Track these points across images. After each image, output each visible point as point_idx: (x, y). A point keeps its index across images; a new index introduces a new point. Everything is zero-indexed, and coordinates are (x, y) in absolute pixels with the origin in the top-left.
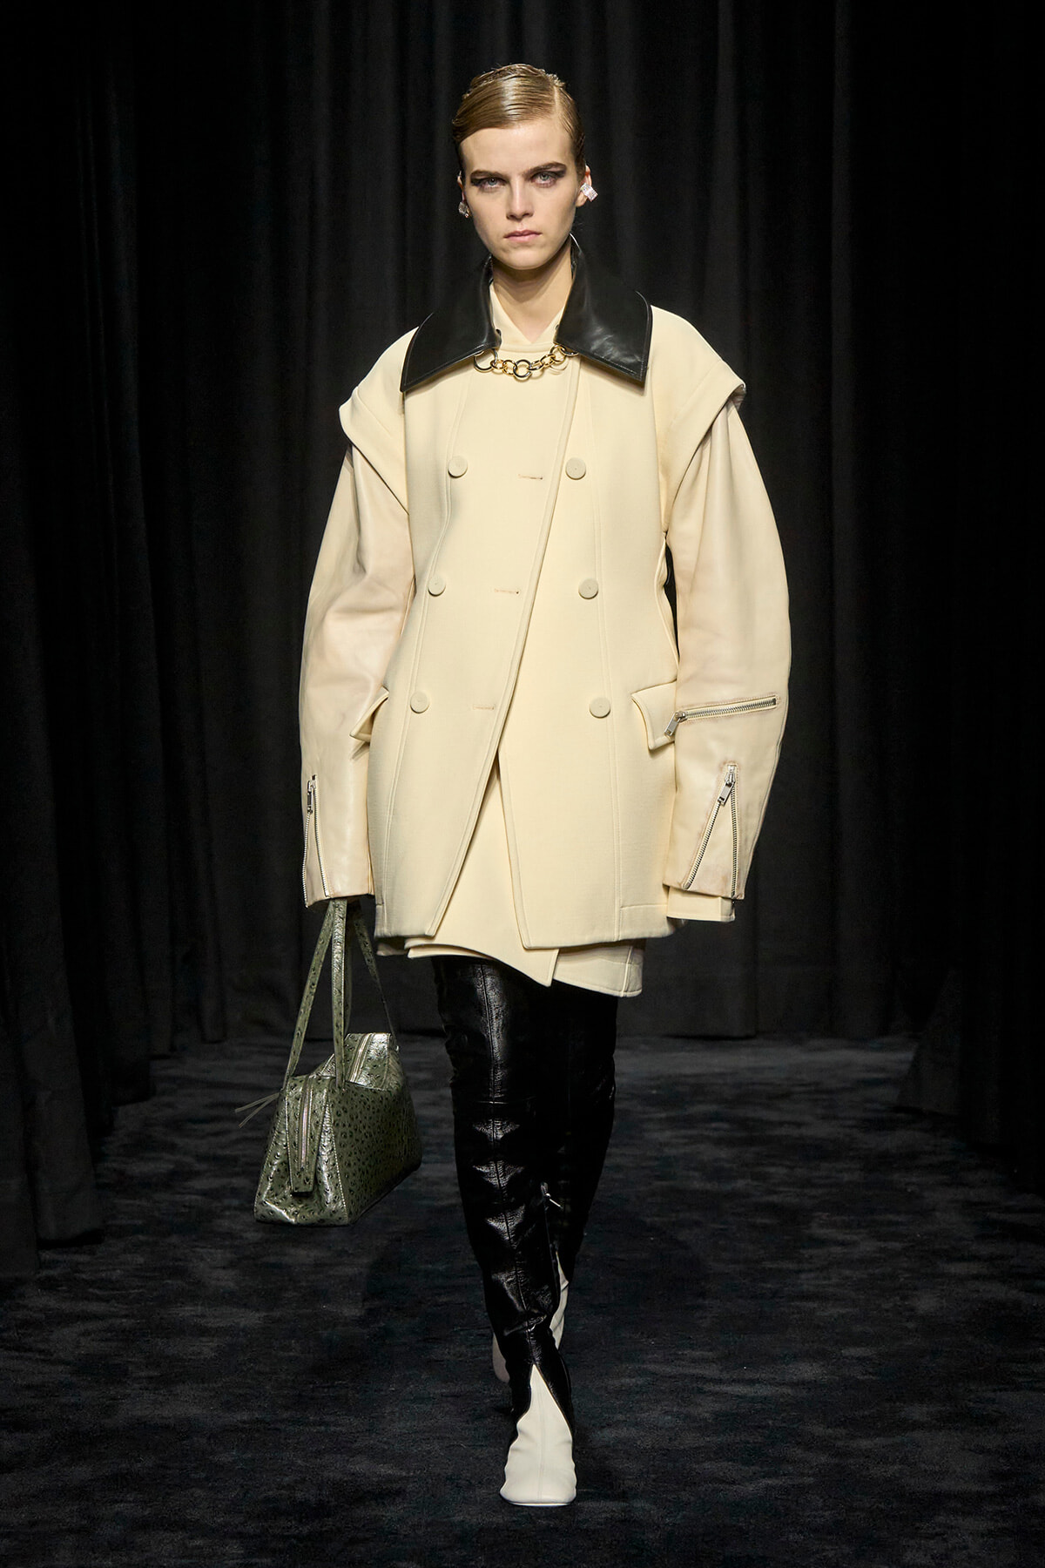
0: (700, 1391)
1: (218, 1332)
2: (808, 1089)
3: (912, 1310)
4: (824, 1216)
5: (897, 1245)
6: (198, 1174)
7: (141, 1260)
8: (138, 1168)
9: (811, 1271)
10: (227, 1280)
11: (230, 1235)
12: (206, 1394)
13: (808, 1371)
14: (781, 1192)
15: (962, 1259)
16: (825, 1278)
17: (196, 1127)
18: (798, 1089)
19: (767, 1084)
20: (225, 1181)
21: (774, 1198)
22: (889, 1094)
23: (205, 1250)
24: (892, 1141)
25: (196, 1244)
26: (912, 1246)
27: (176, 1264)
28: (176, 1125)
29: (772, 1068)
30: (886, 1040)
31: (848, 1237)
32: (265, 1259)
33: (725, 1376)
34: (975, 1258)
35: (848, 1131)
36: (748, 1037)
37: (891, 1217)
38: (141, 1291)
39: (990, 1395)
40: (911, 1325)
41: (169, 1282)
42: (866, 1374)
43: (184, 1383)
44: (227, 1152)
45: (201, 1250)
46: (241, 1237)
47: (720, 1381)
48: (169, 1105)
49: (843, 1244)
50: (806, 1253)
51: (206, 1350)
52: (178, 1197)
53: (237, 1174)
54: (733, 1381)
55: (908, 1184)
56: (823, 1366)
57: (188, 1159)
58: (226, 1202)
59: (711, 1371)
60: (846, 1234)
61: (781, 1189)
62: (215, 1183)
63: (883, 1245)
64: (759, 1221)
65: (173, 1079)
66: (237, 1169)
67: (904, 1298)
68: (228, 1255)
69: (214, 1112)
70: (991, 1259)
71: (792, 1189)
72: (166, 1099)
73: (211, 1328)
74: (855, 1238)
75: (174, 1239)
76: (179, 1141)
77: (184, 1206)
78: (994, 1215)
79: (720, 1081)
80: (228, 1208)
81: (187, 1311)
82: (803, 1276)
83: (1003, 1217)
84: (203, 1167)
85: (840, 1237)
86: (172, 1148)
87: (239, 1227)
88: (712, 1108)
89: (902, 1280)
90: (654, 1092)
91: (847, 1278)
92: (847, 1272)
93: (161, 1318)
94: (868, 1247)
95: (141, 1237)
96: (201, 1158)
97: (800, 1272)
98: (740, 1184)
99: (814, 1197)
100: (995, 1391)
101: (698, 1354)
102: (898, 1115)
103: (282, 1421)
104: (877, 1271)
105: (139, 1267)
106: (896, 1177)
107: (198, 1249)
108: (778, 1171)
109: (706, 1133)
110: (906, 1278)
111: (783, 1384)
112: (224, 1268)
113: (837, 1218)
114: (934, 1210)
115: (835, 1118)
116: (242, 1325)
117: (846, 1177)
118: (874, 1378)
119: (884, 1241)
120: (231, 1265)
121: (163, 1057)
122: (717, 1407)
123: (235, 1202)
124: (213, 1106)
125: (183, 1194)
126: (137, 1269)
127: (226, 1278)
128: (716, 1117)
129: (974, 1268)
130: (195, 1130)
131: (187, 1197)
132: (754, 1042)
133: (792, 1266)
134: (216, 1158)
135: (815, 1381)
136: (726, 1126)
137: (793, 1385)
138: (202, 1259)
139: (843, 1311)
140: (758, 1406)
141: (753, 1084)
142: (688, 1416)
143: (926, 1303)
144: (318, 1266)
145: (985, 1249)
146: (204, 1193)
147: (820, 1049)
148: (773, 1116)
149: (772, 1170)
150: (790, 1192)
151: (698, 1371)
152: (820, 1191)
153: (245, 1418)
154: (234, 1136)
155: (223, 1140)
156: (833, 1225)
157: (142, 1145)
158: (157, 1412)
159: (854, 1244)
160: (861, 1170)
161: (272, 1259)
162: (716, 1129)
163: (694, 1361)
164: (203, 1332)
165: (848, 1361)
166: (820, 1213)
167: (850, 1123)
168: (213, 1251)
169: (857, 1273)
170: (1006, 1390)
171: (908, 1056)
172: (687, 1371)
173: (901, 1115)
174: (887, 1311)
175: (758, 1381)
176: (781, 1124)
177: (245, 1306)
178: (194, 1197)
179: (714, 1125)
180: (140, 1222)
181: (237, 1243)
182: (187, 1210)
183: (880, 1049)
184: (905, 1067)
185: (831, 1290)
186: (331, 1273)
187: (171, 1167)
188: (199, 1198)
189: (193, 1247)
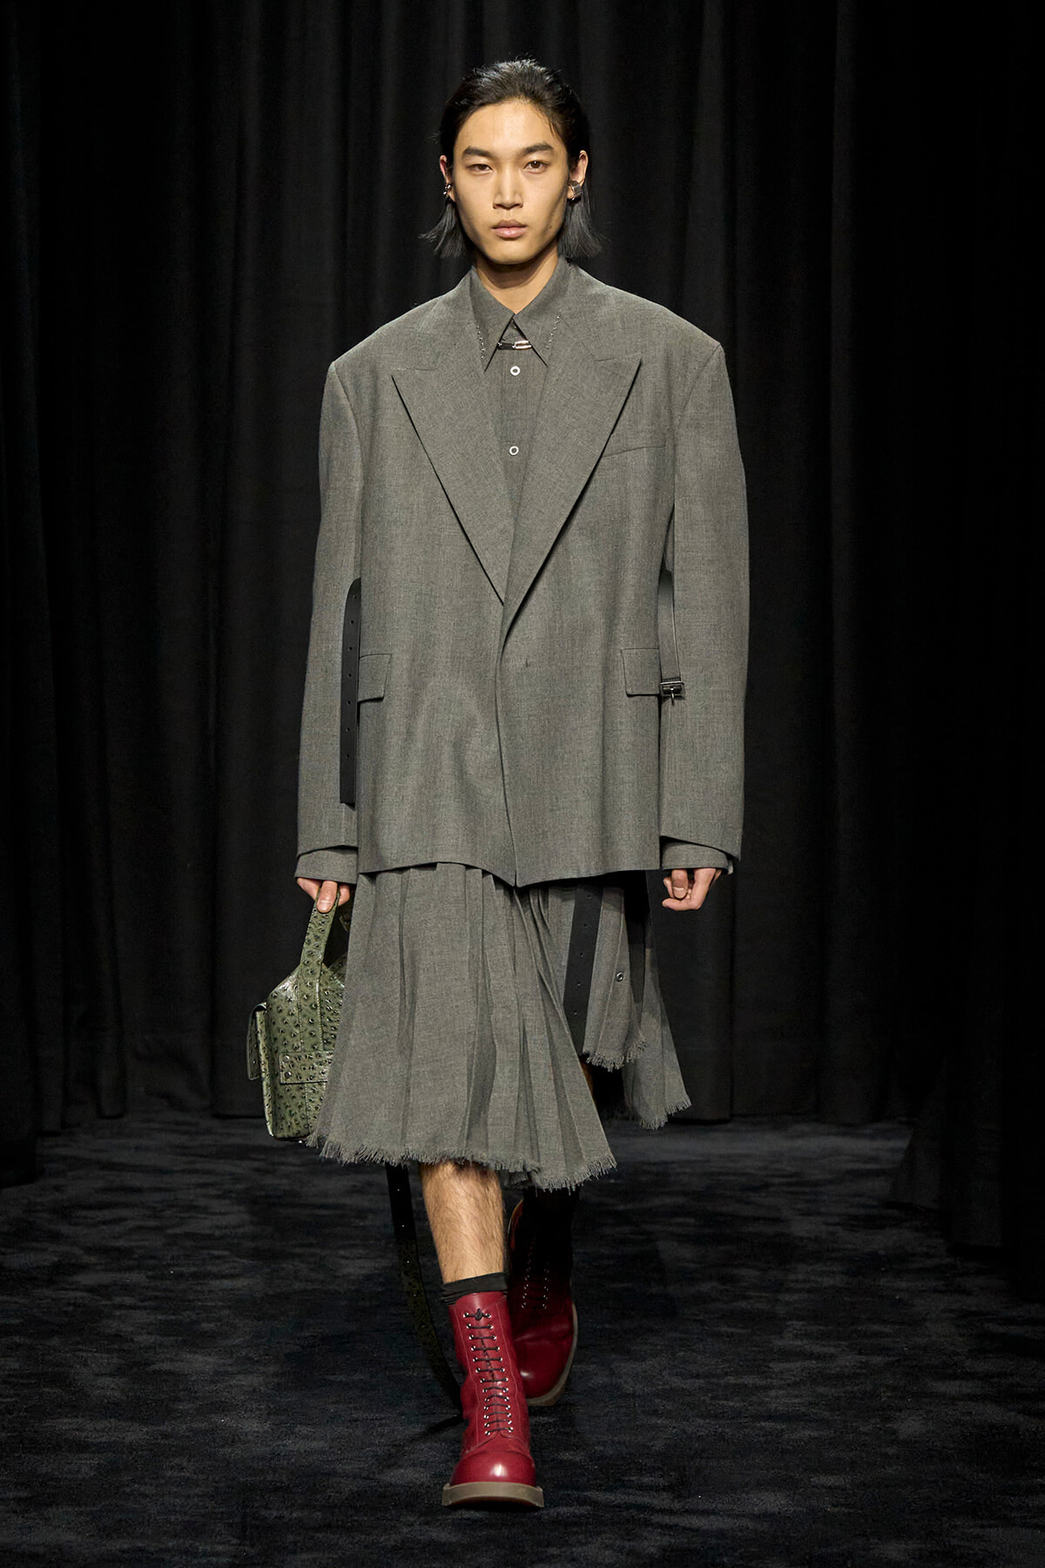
0: (647, 1523)
1: (100, 1448)
2: (790, 1180)
3: (894, 1432)
4: (798, 1324)
5: (877, 1360)
6: (83, 1268)
7: (17, 1366)
8: (18, 1260)
9: (781, 1388)
10: (111, 1388)
11: (118, 1337)
12: (82, 1518)
13: (773, 1501)
14: (751, 1298)
15: (954, 1377)
16: (796, 1397)
17: (84, 1213)
18: (777, 1180)
19: (744, 1174)
20: (117, 1276)
21: (743, 1304)
22: (879, 1186)
23: (90, 1355)
24: (882, 1241)
25: (80, 1347)
26: (898, 1361)
27: (56, 1369)
28: (64, 1212)
29: (748, 1156)
30: (880, 1125)
31: (826, 1349)
32: (156, 1367)
33: (677, 1505)
34: (969, 1376)
35: (831, 1229)
36: (725, 1121)
37: (877, 1328)
38: (14, 1399)
39: (978, 1531)
40: (891, 1451)
41: (48, 1390)
42: (837, 1506)
43: (57, 1505)
44: (121, 1243)
45: (84, 1354)
46: (132, 1341)
47: (671, 1512)
48: (57, 1188)
49: (819, 1357)
50: (776, 1367)
51: (85, 1469)
52: (62, 1294)
53: (130, 1269)
54: (686, 1511)
55: (899, 1290)
56: (789, 1496)
57: (77, 1251)
58: (118, 1300)
59: (663, 1500)
60: (824, 1346)
61: (752, 1294)
62: (106, 1278)
63: (864, 1358)
64: (724, 1329)
65: (64, 1158)
66: (131, 1262)
67: (888, 1419)
68: (115, 1360)
69: (107, 1197)
70: (986, 1377)
71: (764, 1294)
72: (54, 1181)
73: (92, 1443)
74: (832, 1350)
75: (55, 1341)
76: (65, 1229)
77: (69, 1304)
78: (993, 1327)
79: (688, 1170)
80: (121, 1306)
81: (65, 1424)
82: (773, 1393)
83: (1001, 1329)
84: (93, 1259)
85: (817, 1349)
86: (55, 1237)
87: (130, 1329)
88: (680, 1200)
89: (884, 1399)
90: (612, 1181)
91: (822, 1395)
92: (821, 1390)
93: (36, 1432)
94: (847, 1361)
95: (17, 1339)
96: (89, 1250)
97: (766, 1388)
98: (705, 1287)
99: (787, 1303)
100: (982, 1526)
101: (646, 1480)
102: (890, 1211)
103: (167, 1550)
104: (856, 1388)
105: (12, 1372)
106: (883, 1282)
107: (81, 1354)
108: (749, 1274)
109: (671, 1229)
110: (889, 1397)
111: (744, 1516)
112: (111, 1375)
113: (815, 1328)
114: (925, 1320)
115: (819, 1214)
116: (127, 1440)
117: (827, 1281)
118: (846, 1511)
119: (866, 1355)
120: (119, 1372)
121: (55, 1134)
122: (666, 1540)
123: (128, 1300)
124: (106, 1190)
125: (69, 1290)
126: (9, 1375)
127: (113, 1386)
128: (678, 1211)
129: (967, 1387)
130: (85, 1218)
131: (71, 1294)
132: (730, 1126)
133: (760, 1382)
134: (105, 1251)
135: (779, 1513)
136: (692, 1221)
137: (756, 1517)
138: (86, 1365)
139: (815, 1434)
140: (714, 1541)
141: (727, 1174)
142: (631, 1552)
143: (910, 1426)
144: (219, 1376)
145: (982, 1366)
146: (91, 1290)
147: (802, 1135)
148: (747, 1211)
149: (744, 1272)
150: (761, 1297)
151: (645, 1499)
152: (796, 1297)
153: (126, 1546)
154: (131, 1224)
155: (117, 1229)
156: (807, 1335)
157: (23, 1233)
158: (24, 1538)
159: (832, 1356)
160: (843, 1273)
161: (166, 1366)
162: (680, 1225)
163: (642, 1488)
164: (82, 1447)
165: (817, 1490)
166: (794, 1322)
167: (837, 1220)
168: (96, 1354)
169: (833, 1390)
170: (997, 1526)
171: (902, 1144)
172: (632, 1499)
173: (895, 1212)
174: (866, 1434)
175: (714, 1512)
176: (756, 1219)
177: (132, 1419)
178: (78, 1294)
179: (678, 1220)
180: (17, 1321)
181: (125, 1347)
182: (71, 1308)
183: (872, 1137)
184: (900, 1157)
185: (803, 1409)
186: (233, 1382)
187: (56, 1259)
188: (85, 1294)
189: (75, 1351)
